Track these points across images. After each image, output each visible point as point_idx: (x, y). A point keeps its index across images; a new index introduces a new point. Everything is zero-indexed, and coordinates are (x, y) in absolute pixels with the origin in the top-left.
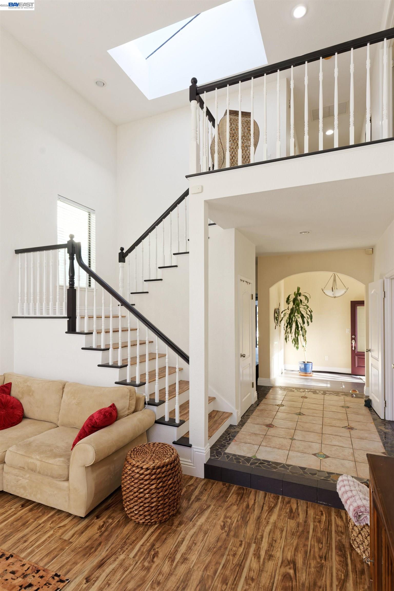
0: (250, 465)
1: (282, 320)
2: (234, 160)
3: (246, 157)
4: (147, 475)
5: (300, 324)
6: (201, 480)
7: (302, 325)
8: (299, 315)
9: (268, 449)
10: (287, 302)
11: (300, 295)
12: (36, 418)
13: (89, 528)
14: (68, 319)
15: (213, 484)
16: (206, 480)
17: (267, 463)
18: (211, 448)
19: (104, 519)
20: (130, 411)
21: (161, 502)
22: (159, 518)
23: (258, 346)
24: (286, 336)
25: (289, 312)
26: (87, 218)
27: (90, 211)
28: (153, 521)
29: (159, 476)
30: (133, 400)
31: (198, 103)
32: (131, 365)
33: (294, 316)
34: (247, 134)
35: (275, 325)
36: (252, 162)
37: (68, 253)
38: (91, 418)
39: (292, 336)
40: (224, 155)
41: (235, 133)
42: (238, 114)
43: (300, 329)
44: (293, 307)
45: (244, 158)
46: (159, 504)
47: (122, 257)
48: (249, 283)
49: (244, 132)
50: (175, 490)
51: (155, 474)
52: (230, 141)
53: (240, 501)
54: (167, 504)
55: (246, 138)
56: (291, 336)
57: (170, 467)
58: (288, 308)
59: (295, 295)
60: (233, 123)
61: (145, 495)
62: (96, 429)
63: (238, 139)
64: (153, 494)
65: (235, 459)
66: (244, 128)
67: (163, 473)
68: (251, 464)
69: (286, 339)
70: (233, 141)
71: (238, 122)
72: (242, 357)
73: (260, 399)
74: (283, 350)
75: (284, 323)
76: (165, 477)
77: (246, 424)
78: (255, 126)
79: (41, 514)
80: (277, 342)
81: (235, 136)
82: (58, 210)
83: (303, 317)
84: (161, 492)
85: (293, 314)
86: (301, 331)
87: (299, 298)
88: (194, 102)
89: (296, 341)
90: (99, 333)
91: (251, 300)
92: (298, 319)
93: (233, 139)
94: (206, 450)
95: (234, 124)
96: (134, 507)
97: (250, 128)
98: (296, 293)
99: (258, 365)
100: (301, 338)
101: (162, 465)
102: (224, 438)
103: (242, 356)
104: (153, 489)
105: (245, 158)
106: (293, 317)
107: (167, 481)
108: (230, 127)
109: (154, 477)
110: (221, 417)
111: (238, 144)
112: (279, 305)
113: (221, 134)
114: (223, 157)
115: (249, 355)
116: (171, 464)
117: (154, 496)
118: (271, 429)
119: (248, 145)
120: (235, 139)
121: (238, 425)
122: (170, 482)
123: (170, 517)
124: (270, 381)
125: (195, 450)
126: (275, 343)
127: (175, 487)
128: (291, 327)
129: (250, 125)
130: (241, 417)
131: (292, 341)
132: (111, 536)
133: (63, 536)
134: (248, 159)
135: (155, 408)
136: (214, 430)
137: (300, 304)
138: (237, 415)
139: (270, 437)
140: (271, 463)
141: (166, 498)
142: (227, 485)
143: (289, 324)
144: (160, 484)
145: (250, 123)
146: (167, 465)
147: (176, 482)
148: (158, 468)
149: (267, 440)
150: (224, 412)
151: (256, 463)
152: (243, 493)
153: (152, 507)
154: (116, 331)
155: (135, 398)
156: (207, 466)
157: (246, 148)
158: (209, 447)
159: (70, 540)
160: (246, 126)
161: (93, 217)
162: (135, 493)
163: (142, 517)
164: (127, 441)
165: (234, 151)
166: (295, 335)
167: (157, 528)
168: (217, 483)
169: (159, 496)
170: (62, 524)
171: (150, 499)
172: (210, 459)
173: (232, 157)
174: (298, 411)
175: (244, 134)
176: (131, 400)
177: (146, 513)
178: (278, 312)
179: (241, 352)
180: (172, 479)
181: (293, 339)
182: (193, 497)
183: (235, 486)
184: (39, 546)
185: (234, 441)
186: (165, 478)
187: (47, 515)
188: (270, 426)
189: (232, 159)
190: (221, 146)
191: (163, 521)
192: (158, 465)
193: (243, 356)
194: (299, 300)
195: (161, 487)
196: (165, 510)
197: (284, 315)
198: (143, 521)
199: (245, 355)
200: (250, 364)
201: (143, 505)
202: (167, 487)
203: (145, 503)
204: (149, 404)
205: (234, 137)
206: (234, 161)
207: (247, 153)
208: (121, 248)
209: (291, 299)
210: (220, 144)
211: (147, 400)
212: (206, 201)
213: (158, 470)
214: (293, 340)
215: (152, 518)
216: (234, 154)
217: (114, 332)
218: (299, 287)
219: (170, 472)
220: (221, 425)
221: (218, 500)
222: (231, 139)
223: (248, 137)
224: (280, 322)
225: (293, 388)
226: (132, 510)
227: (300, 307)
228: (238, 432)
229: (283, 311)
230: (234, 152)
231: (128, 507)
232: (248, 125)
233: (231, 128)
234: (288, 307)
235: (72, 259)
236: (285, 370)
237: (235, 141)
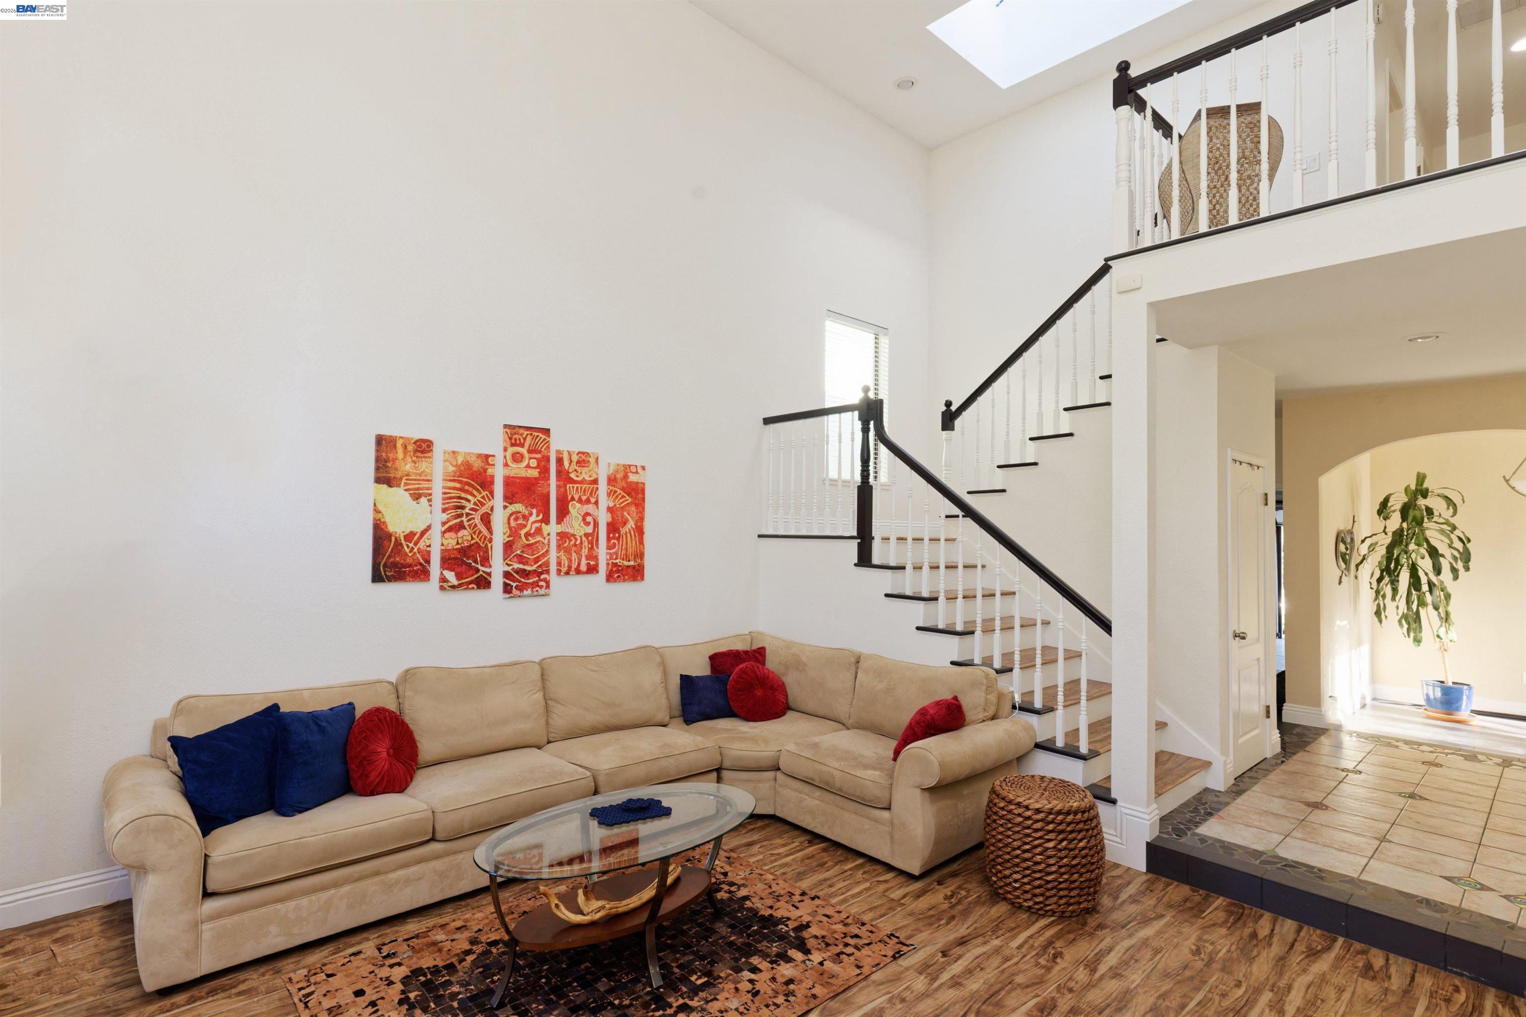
0: (1260, 863)
1: (1362, 562)
2: (1218, 211)
3: (1249, 201)
4: (1037, 821)
5: (1426, 574)
6: (1138, 873)
7: (1434, 579)
8: (1423, 551)
9: (1313, 846)
10: (1380, 512)
11: (1425, 494)
12: (809, 710)
13: (929, 894)
14: (859, 541)
15: (1168, 885)
16: (1150, 876)
17: (1305, 869)
18: (1161, 819)
19: (952, 888)
20: (986, 714)
21: (1066, 877)
22: (1060, 906)
23: (1283, 636)
24: (1378, 605)
25: (1388, 540)
26: (873, 345)
27: (879, 330)
28: (1048, 908)
29: (1061, 827)
30: (993, 694)
31: (1131, 108)
32: (983, 632)
33: (1406, 553)
34: (1252, 151)
35: (1339, 573)
36: (1264, 214)
37: (859, 420)
38: (923, 712)
39: (1397, 608)
40: (1193, 202)
41: (1221, 155)
42: (1229, 113)
43: (1425, 588)
44: (1401, 526)
45: (1243, 202)
46: (1061, 880)
47: (949, 419)
48: (1256, 468)
49: (1243, 150)
50: (1093, 864)
51: (1052, 822)
52: (1209, 173)
53: (1233, 924)
54: (1077, 884)
55: (1249, 159)
56: (1395, 609)
57: (1082, 817)
58: (1384, 531)
59: (1406, 494)
60: (1218, 133)
61: (1033, 857)
62: (932, 732)
63: (1228, 166)
64: (1049, 857)
65: (1220, 847)
66: (1244, 141)
67: (1069, 824)
68: (1262, 863)
69: (1378, 613)
70: (1216, 173)
71: (1229, 132)
72: (1237, 639)
73: (1288, 750)
74: (1365, 649)
75: (1370, 569)
76: (1072, 832)
77: (1248, 792)
78: (1272, 130)
79: (843, 859)
80: (1345, 622)
81: (1221, 162)
82: (827, 338)
83: (1434, 553)
84: (1066, 857)
85: (1403, 547)
86: (1428, 594)
87: (1421, 502)
88: (1125, 110)
89: (1412, 621)
90: (918, 568)
91: (1262, 507)
92: (1420, 562)
93: (1216, 168)
94: (1152, 815)
95: (1218, 138)
96: (1011, 875)
97: (1259, 137)
98: (1413, 487)
99: (1284, 672)
100: (1428, 615)
101: (1066, 809)
102: (1191, 809)
103: (1236, 636)
104: (1050, 849)
105: (1247, 201)
106: (1400, 554)
107: (1076, 842)
108: (1208, 145)
109: (1051, 827)
110: (1184, 765)
111: (1227, 178)
112: (1354, 522)
113: (1187, 160)
114: (1190, 208)
115: (1258, 640)
116: (1084, 812)
117: (1052, 861)
118: (1316, 811)
119: (1253, 174)
120: (1220, 168)
121: (1226, 791)
122: (1081, 844)
123: (1081, 911)
124: (1321, 715)
125: (1124, 810)
126: (1338, 622)
127: (1092, 856)
128: (1394, 582)
129: (1260, 131)
130: (1235, 779)
131: (1400, 621)
132: (970, 913)
133: (890, 891)
134: (1254, 203)
135: (1033, 719)
136: (1166, 785)
137: (1426, 520)
138: (1225, 770)
139: (1315, 826)
140: (1315, 870)
141: (1074, 870)
142: (1201, 892)
143: (1389, 570)
144: (1064, 843)
145: (1259, 127)
146: (1076, 813)
147: (1094, 849)
148: (1059, 813)
149: (1307, 830)
150: (1190, 758)
151: (1276, 863)
152: (1242, 914)
153: (1048, 882)
154: (935, 568)
155: (996, 692)
156: (1151, 848)
157: (1248, 182)
158: (1158, 817)
159: (902, 901)
160: (1248, 136)
161: (884, 342)
162: (1014, 849)
163: (1029, 896)
164: (988, 763)
165: (1218, 192)
166: (1409, 602)
167: (1053, 922)
168: (1177, 886)
169: (1061, 864)
170: (882, 878)
171: (1043, 865)
172: (1158, 837)
173: (1214, 206)
174: (1410, 790)
175: (1243, 153)
176: (990, 693)
177: (1037, 891)
178: (1349, 540)
179: (1234, 627)
180: (1086, 841)
181: (1401, 614)
182: (1123, 896)
183: (1221, 898)
184: (854, 896)
185: (1216, 816)
186: (1074, 835)
187: (853, 862)
188: (1317, 806)
189: (1214, 209)
190: (1186, 185)
191: (1067, 914)
192: (1058, 808)
193: (1240, 636)
194: (1424, 507)
195: (1065, 849)
196: (1072, 894)
197: (1372, 547)
198: (1031, 903)
199: (1244, 633)
200: (1258, 659)
201: (1031, 873)
202: (1077, 852)
203: (1034, 872)
204: (1022, 709)
205: (1218, 165)
206: (1218, 214)
207: (1251, 190)
208: (947, 401)
209: (1396, 504)
210: (1184, 182)
211: (1018, 699)
212: (1151, 305)
213: (1060, 817)
214: (1401, 618)
215: (1048, 902)
216: (1218, 198)
217: (947, 567)
218: (1422, 471)
219: (1081, 826)
220: (1182, 779)
221: (1181, 911)
222: (1210, 170)
223: (1255, 157)
224: (1357, 566)
225: (1398, 740)
226: (1008, 881)
227: (1428, 529)
228: (1228, 804)
229: (1366, 538)
230: (1218, 195)
231: (999, 875)
232: (1253, 132)
233: (1212, 148)
234: (1385, 528)
235: (865, 430)
236: (1374, 699)
237: (1221, 171)
